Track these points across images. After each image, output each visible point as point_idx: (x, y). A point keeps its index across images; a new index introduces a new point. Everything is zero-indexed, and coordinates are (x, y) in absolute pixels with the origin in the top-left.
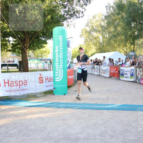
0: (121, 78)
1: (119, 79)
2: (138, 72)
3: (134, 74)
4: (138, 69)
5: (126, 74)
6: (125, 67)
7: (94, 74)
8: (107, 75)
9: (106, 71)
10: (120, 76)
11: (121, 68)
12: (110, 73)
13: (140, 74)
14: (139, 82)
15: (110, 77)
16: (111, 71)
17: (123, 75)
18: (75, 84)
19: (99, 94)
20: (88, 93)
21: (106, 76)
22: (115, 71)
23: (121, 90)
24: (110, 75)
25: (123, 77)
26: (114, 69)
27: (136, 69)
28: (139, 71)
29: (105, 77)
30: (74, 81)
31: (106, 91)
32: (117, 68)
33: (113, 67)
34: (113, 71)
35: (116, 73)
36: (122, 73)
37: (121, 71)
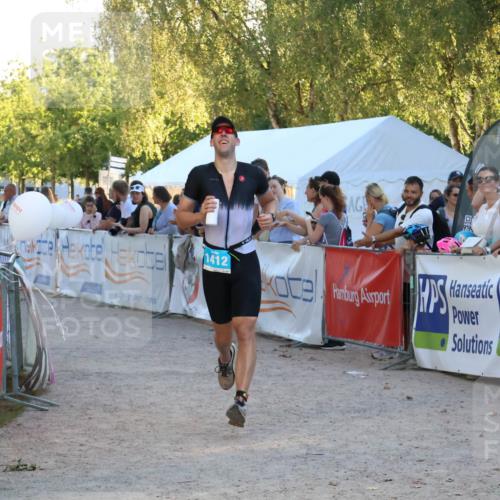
0: (424, 356)
1: (408, 363)
5: (470, 317)
6: (458, 253)
7: (187, 317)
8: (304, 324)
9: (298, 288)
10: (414, 333)
11: (426, 263)
12: (330, 302)
16: (341, 293)
17: (436, 323)
18: (16, 411)
19: (232, 491)
20: (128, 483)
21: (299, 337)
22: (374, 287)
23: (420, 455)
24: (328, 322)
25: (443, 343)
26: (360, 273)
29: (289, 343)
30: (9, 379)
31: (293, 461)
32: (388, 264)
33: (358, 256)
34: (356, 293)
35: (379, 304)
36: (431, 310)
37: (424, 290)
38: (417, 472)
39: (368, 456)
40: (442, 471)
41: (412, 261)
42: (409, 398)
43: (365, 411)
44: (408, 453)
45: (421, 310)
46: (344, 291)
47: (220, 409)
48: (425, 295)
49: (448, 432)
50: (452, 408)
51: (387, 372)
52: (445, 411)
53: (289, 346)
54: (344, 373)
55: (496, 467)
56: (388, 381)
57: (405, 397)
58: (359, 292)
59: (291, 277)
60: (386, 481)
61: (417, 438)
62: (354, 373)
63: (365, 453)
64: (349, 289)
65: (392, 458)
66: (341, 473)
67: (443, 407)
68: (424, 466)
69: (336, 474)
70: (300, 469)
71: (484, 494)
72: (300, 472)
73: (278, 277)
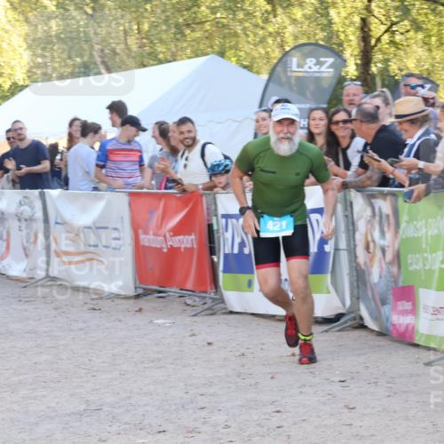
0: (233, 298)
2: (361, 226)
3: (337, 249)
4: (358, 200)
8: (117, 276)
10: (221, 275)
11: (227, 203)
12: (140, 252)
13: (383, 251)
14: (376, 317)
15: (147, 293)
16: (148, 240)
25: (250, 284)
26: (165, 217)
27: (349, 206)
28: (370, 222)
29: (100, 296)
31: (67, 418)
32: (190, 206)
33: (160, 199)
34: (162, 238)
35: (185, 248)
36: (236, 251)
37: (227, 230)
38: (195, 420)
39: (148, 408)
40: (220, 418)
41: (213, 201)
42: (209, 344)
43: (160, 360)
44: (192, 402)
45: (227, 252)
46: (151, 237)
47: (7, 369)
48: (229, 235)
49: (239, 376)
50: (251, 351)
51: (195, 318)
52: (243, 355)
53: (101, 298)
54: (151, 322)
55: (278, 409)
56: (193, 328)
57: (205, 343)
58: (165, 237)
59: (98, 226)
60: (160, 432)
61: (206, 384)
62: (160, 321)
63: (146, 405)
64: (156, 234)
65: (173, 407)
66: (115, 428)
67: (243, 350)
68: (203, 413)
69: (109, 429)
70: (71, 427)
71: (259, 438)
72: (71, 430)
73: (85, 227)
